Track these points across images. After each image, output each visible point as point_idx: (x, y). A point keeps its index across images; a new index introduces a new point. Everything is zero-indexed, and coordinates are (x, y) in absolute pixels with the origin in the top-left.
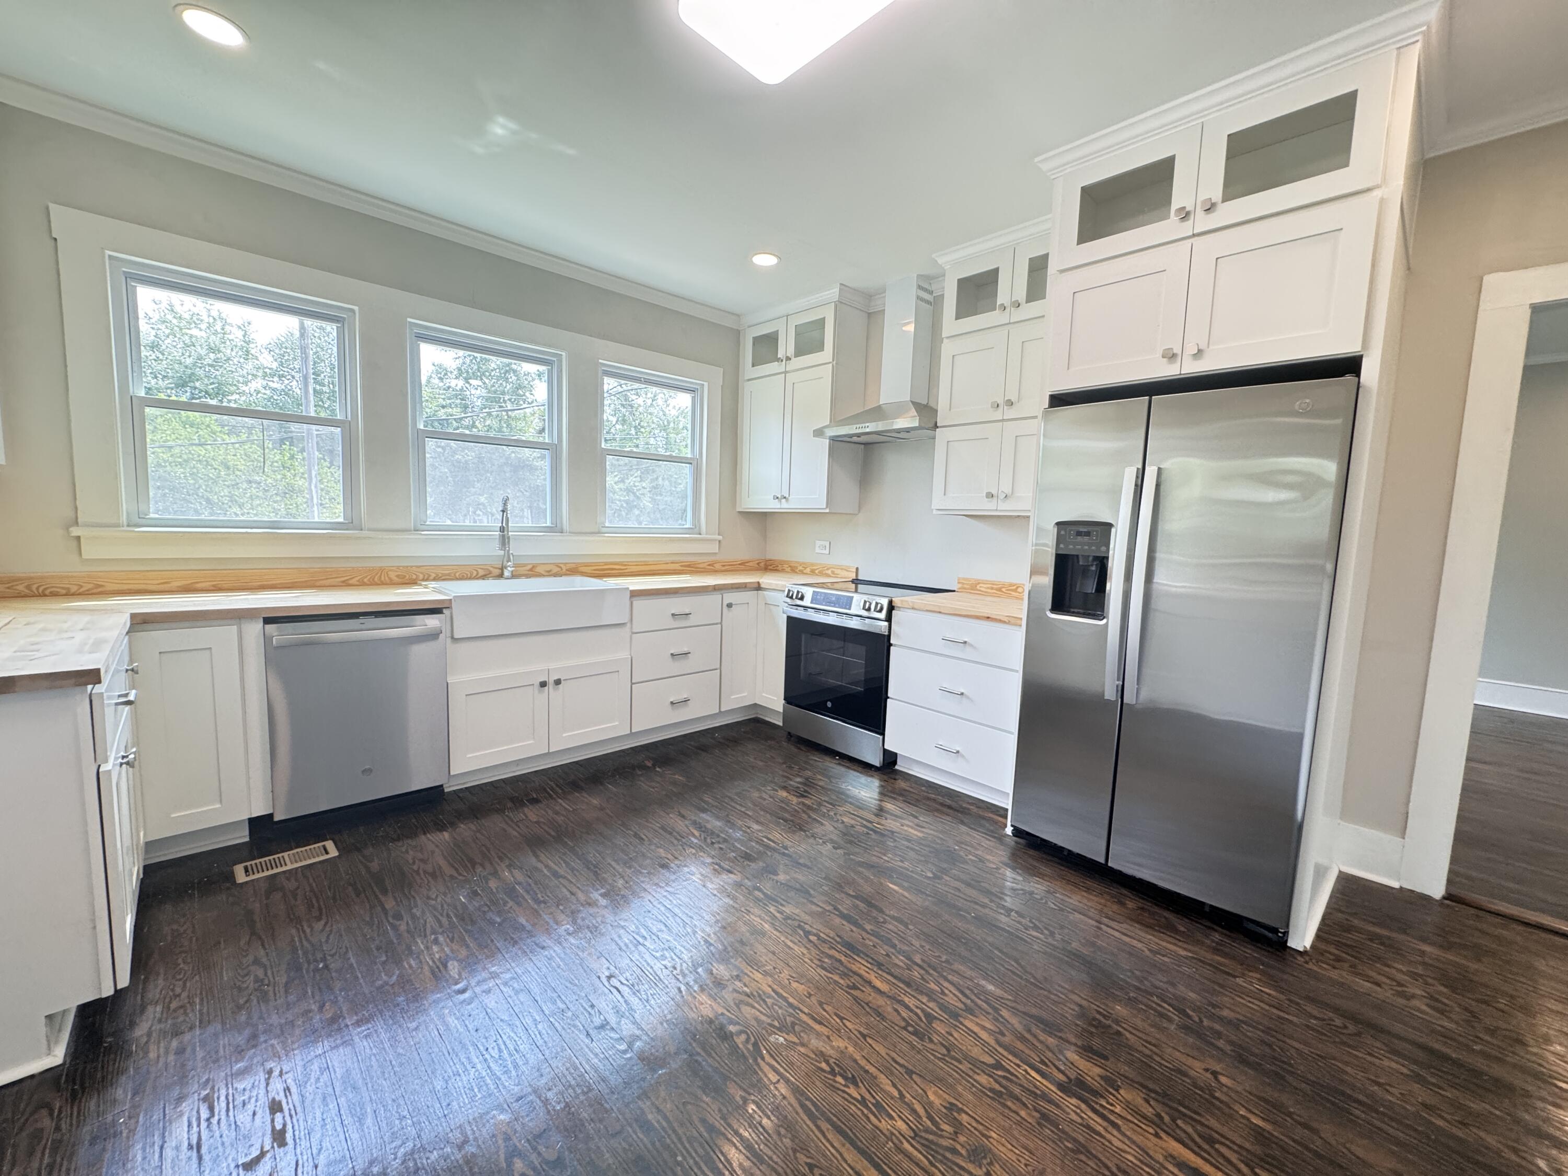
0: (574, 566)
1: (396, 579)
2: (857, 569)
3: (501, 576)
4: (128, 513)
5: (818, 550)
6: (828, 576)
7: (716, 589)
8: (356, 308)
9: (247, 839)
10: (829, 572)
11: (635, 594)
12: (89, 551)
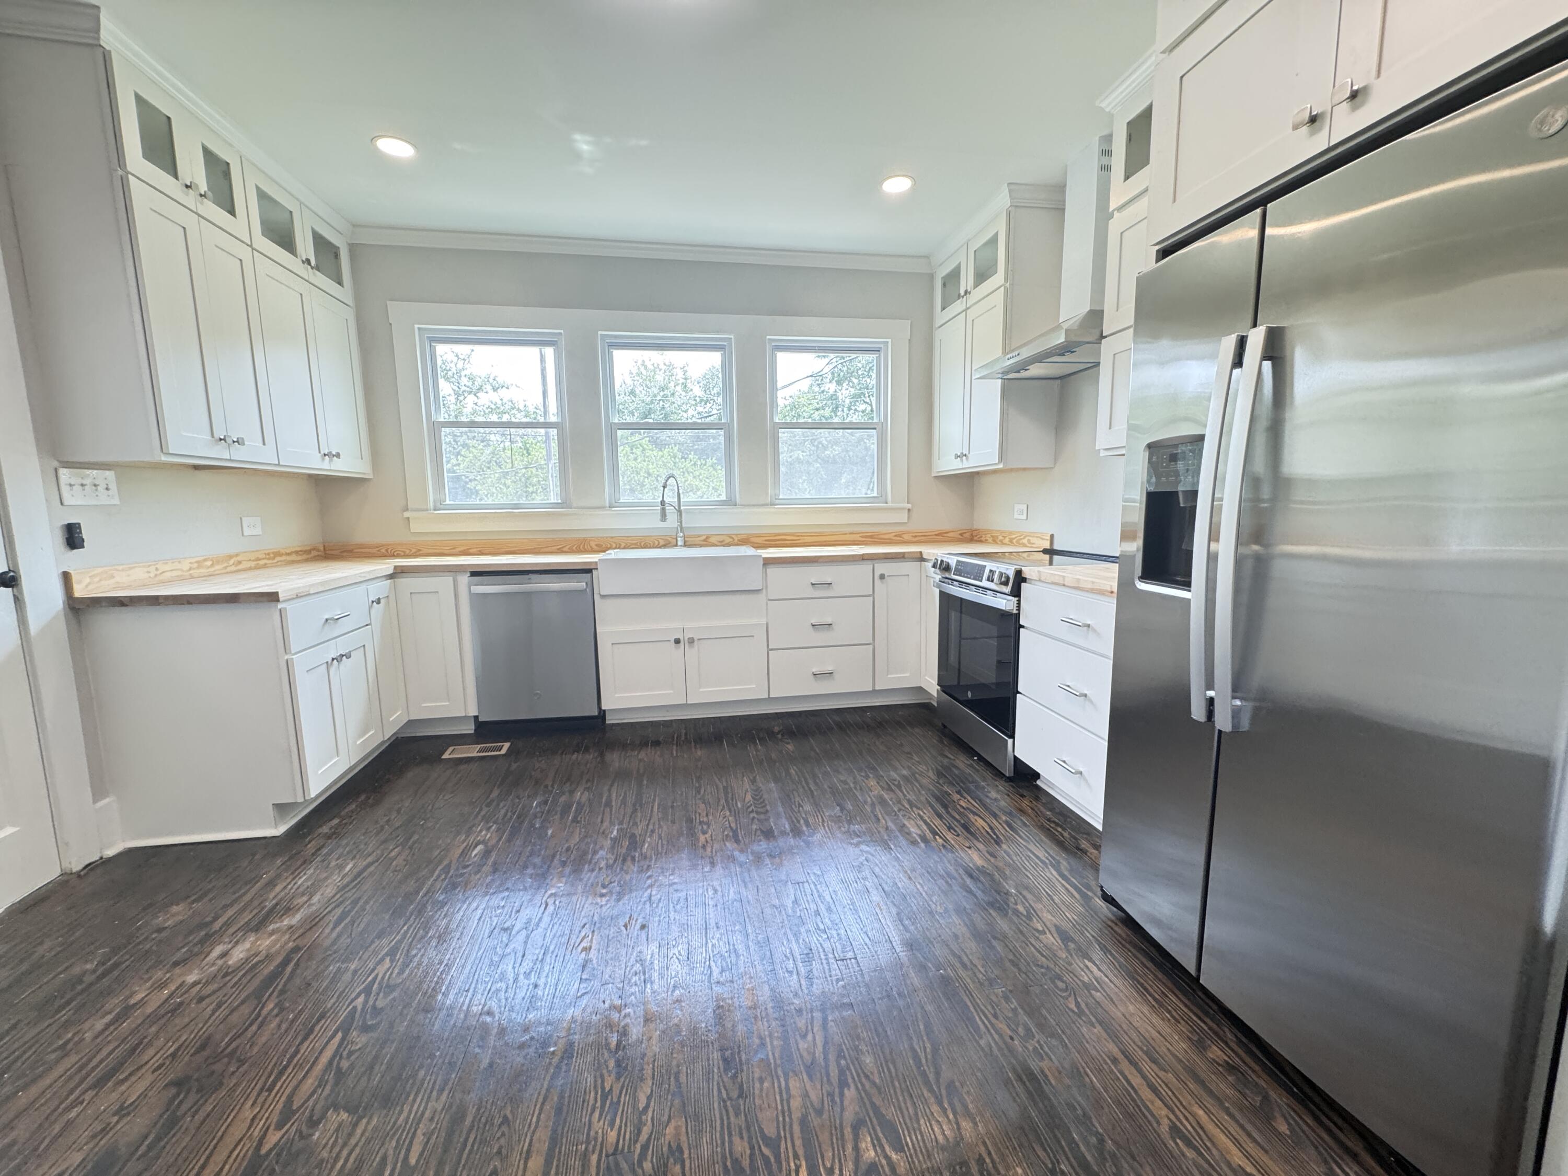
0: (745, 536)
1: (595, 548)
2: (1052, 536)
3: (676, 545)
4: (434, 501)
5: (1016, 516)
6: (1025, 545)
7: (864, 558)
8: (562, 331)
9: (473, 732)
10: (1025, 541)
11: (768, 562)
12: (415, 527)
